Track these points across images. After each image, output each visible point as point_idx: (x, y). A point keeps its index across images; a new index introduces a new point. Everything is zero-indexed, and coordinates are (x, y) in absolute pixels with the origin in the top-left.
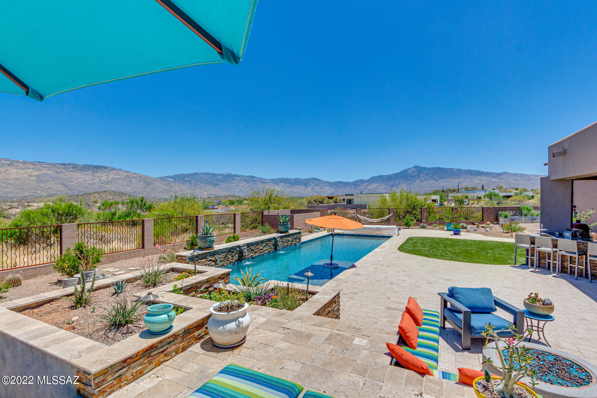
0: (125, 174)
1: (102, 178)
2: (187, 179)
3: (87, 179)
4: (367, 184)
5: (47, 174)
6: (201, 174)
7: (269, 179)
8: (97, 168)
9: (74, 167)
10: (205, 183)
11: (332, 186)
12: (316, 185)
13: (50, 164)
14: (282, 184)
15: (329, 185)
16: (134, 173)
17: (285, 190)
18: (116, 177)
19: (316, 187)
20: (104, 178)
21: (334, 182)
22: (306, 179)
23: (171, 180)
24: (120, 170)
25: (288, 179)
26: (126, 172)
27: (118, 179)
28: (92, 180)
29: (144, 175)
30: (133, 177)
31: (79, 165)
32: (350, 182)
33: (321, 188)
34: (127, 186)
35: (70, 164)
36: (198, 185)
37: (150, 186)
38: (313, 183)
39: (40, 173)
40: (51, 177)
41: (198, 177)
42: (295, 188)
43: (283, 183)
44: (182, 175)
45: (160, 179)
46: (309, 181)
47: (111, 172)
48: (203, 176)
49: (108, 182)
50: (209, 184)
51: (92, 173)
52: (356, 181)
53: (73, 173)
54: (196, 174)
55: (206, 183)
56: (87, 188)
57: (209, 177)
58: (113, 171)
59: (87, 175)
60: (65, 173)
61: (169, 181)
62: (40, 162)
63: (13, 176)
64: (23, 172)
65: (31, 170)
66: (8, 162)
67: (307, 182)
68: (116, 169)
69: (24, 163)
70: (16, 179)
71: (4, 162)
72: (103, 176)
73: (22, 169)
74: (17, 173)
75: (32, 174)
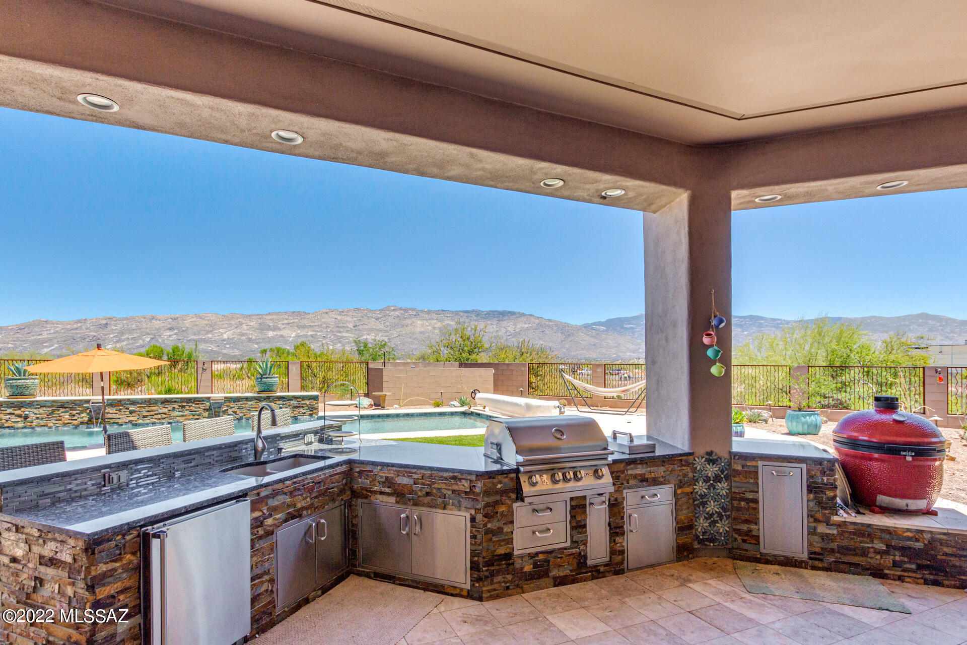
0: (537, 321)
1: (509, 329)
2: (629, 326)
3: (492, 330)
7: (795, 322)
8: (502, 315)
9: (478, 315)
13: (453, 312)
16: (549, 320)
18: (526, 326)
20: (511, 329)
22: (899, 317)
23: (602, 328)
24: (531, 315)
26: (538, 318)
27: (528, 329)
28: (497, 331)
29: (562, 323)
30: (549, 326)
31: (483, 312)
34: (540, 339)
35: (473, 311)
37: (570, 339)
38: (921, 325)
39: (443, 324)
44: (619, 319)
45: (585, 327)
46: (907, 323)
47: (520, 319)
49: (516, 334)
51: (497, 322)
53: (477, 323)
58: (523, 318)
59: (492, 324)
61: (599, 330)
62: (443, 311)
63: (418, 330)
64: (427, 324)
65: (435, 321)
66: (414, 313)
67: (902, 323)
68: (526, 315)
69: (429, 312)
70: (421, 333)
71: (411, 312)
72: (511, 326)
73: (427, 320)
74: (422, 325)
75: (436, 326)
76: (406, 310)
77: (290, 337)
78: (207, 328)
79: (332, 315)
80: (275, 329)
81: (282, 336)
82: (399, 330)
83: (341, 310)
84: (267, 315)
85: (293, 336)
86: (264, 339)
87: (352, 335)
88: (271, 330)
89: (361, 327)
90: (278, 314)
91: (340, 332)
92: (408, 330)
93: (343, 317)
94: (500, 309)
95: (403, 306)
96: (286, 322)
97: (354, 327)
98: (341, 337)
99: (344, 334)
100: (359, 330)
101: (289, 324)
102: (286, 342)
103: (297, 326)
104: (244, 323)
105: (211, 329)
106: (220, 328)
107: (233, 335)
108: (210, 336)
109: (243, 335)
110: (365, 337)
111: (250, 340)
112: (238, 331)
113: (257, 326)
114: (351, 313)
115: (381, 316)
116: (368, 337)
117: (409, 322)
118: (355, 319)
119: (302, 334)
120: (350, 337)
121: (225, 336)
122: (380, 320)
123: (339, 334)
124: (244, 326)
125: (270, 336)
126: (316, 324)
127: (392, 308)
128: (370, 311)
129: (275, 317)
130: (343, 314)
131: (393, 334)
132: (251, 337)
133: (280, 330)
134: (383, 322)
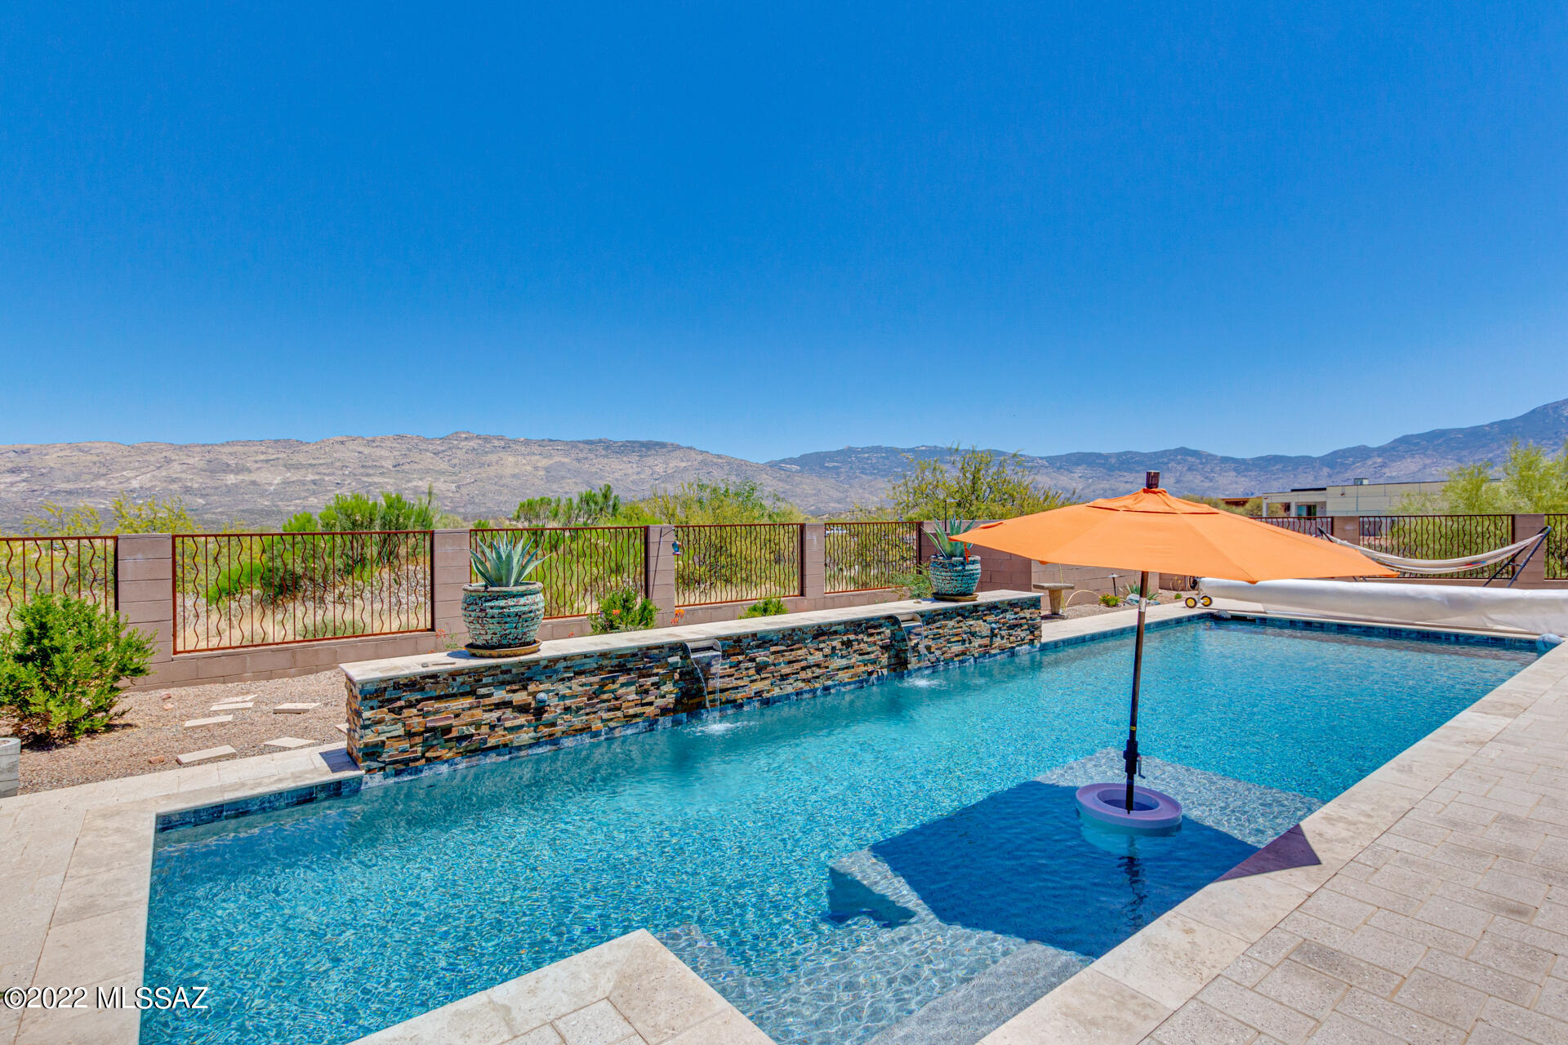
0: (700, 458)
1: (657, 469)
2: (831, 465)
3: (630, 471)
4: (1379, 460)
5: (563, 464)
6: (863, 450)
7: (1041, 458)
8: (647, 448)
9: (608, 447)
10: (872, 474)
11: (1247, 470)
12: (1190, 469)
13: (567, 443)
14: (1079, 471)
15: (1235, 470)
16: (718, 455)
17: (1089, 486)
18: (684, 464)
19: (1189, 477)
20: (660, 469)
21: (1253, 459)
22: (1154, 453)
23: (795, 467)
24: (689, 448)
25: (1099, 455)
26: (702, 452)
27: (685, 469)
28: (638, 473)
29: (737, 459)
30: (716, 464)
31: (615, 442)
32: (1315, 455)
33: (1207, 478)
35: (600, 441)
36: (856, 477)
38: (1179, 463)
39: (551, 462)
40: (569, 470)
41: (857, 458)
42: (1121, 481)
43: (1084, 466)
44: (818, 455)
45: (771, 467)
46: (1165, 460)
47: (673, 454)
48: (866, 455)
49: (668, 478)
50: (882, 476)
51: (638, 458)
52: (1335, 453)
53: (605, 461)
54: (850, 451)
55: (874, 474)
56: (630, 490)
57: (881, 457)
58: (679, 453)
59: (630, 462)
60: (591, 460)
61: (790, 470)
62: (551, 440)
63: (509, 471)
64: (524, 461)
65: (537, 457)
66: (502, 444)
67: (1161, 460)
68: (682, 448)
69: (527, 442)
70: (514, 476)
71: (496, 443)
72: (658, 464)
73: (523, 455)
74: (516, 464)
75: (539, 464)
76: (487, 439)
77: (271, 484)
78: (95, 470)
79: (351, 445)
80: (239, 470)
81: (254, 483)
82: (476, 471)
83: (370, 438)
84: (223, 445)
85: (276, 482)
86: (217, 488)
87: (392, 481)
88: (232, 471)
89: (407, 467)
90: (246, 443)
91: (368, 475)
92: (492, 471)
93: (375, 449)
94: (644, 438)
95: (483, 433)
96: (263, 457)
97: (395, 466)
98: (371, 484)
99: (376, 479)
100: (403, 471)
101: (267, 461)
102: (263, 494)
103: (285, 466)
104: (173, 461)
105: (103, 470)
106: (124, 469)
107: (151, 481)
108: (102, 483)
109: (174, 481)
110: (415, 483)
111: (187, 490)
112: (164, 474)
113: (202, 465)
114: (388, 444)
115: (443, 448)
116: (420, 483)
117: (493, 458)
118: (395, 453)
119: (295, 479)
120: (387, 483)
121: (135, 484)
122: (441, 455)
123: (366, 479)
124: (176, 466)
125: (229, 482)
126: (321, 461)
127: (464, 436)
128: (425, 440)
129: (240, 448)
130: (374, 445)
131: (465, 478)
132: (189, 484)
133: (250, 471)
134: (448, 458)
